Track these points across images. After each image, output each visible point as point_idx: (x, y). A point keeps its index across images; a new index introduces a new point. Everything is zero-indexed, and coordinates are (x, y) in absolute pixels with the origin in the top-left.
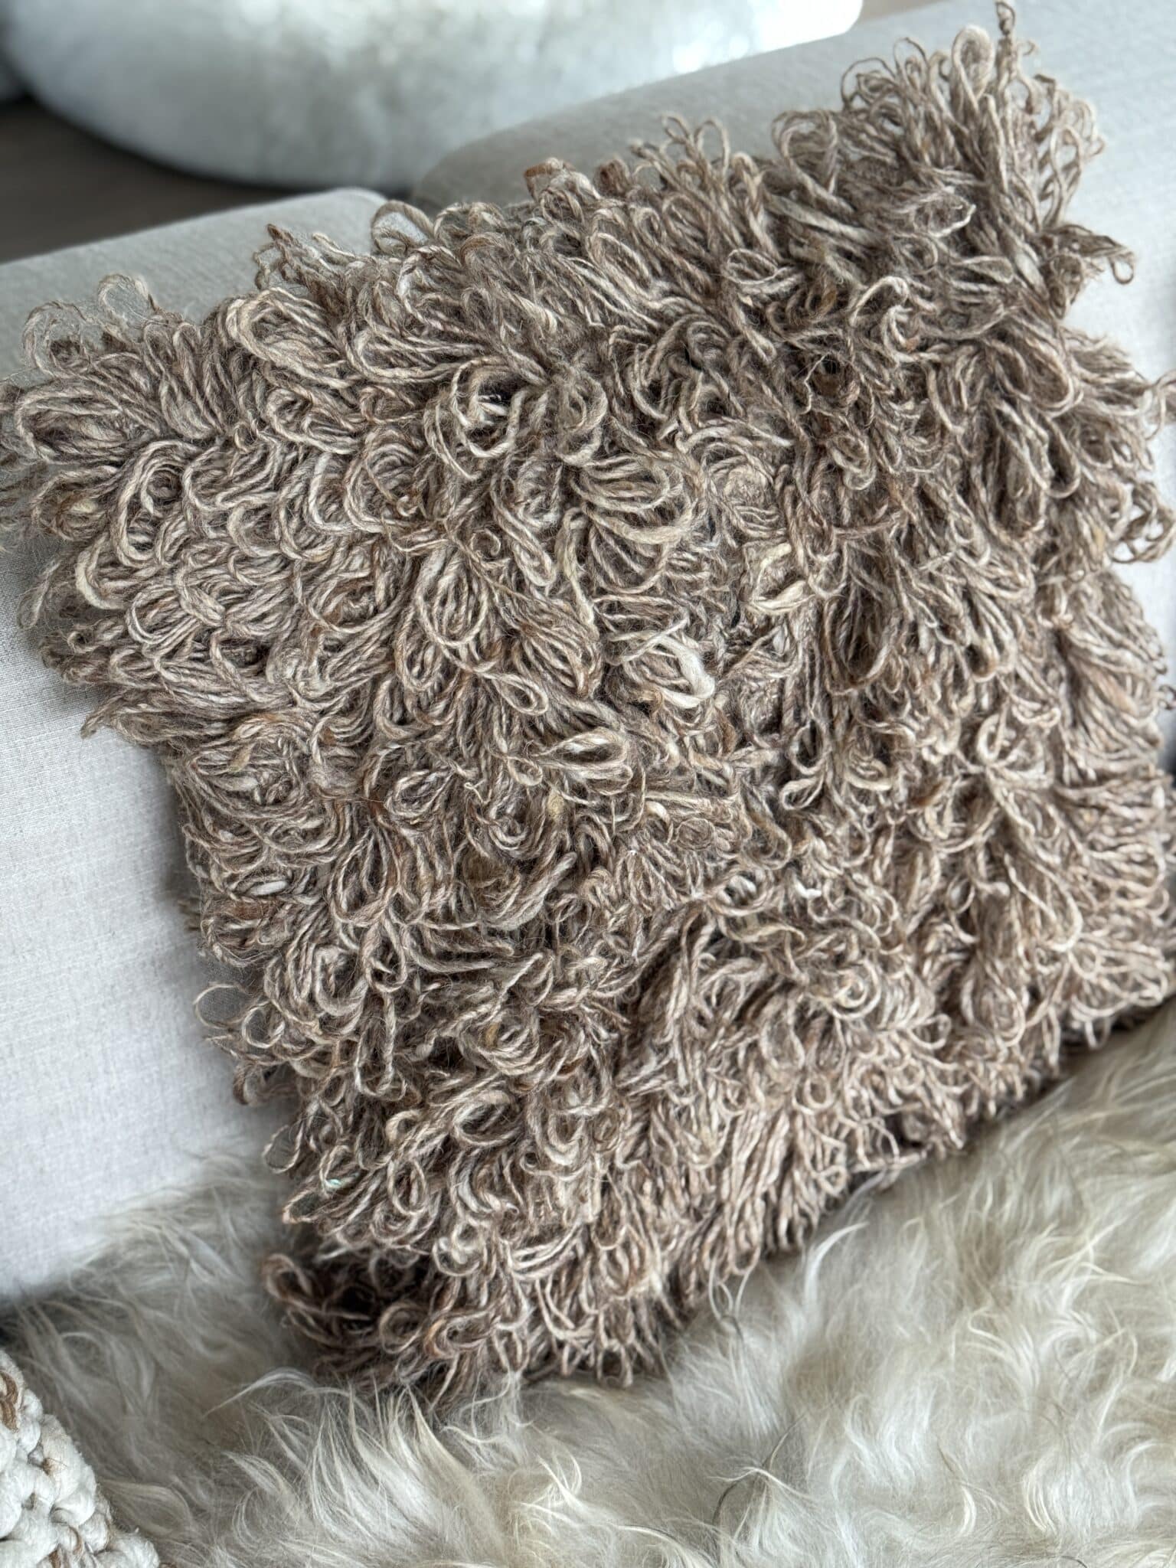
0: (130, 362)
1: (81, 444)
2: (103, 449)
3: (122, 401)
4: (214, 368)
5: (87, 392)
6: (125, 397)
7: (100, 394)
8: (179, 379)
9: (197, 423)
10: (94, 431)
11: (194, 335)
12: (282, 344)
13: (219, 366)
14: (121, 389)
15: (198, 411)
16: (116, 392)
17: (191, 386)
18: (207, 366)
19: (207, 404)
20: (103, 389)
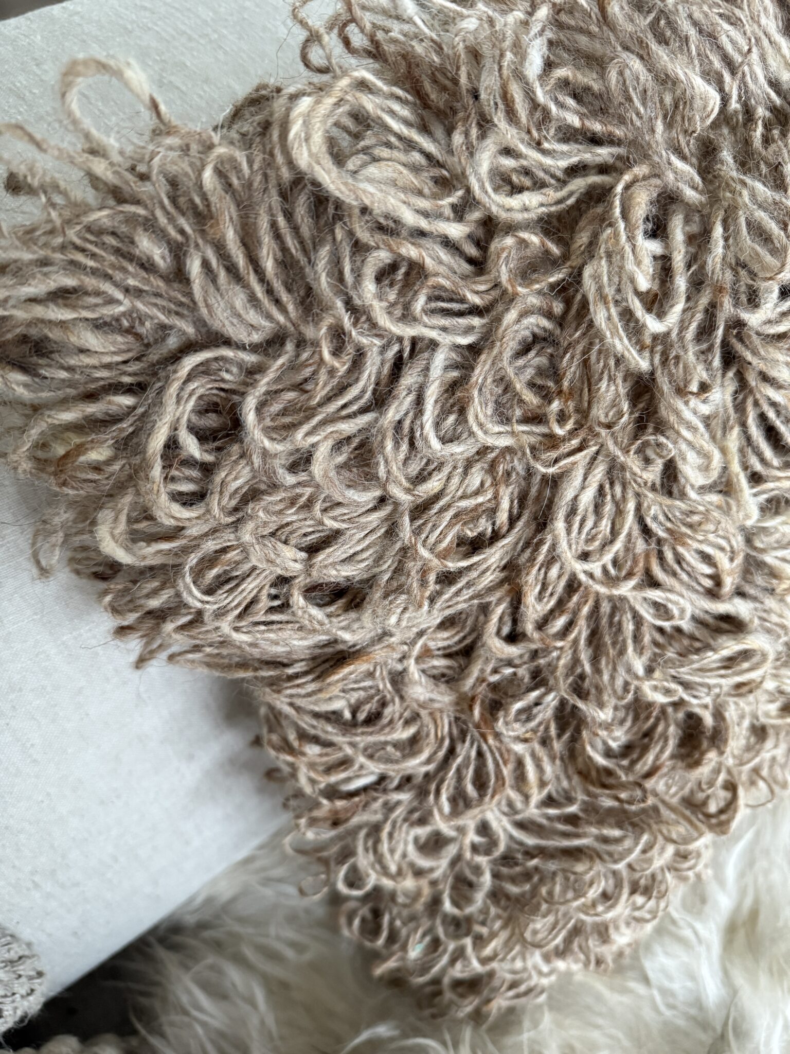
0: (131, 220)
1: (73, 361)
2: (108, 366)
3: (127, 290)
4: (274, 225)
5: (70, 282)
6: (131, 282)
7: (91, 282)
8: (220, 248)
9: (252, 316)
10: (91, 340)
11: (237, 169)
12: (373, 170)
13: (281, 221)
14: (124, 270)
15: (253, 299)
16: (118, 276)
17: (240, 260)
18: (264, 224)
19: (270, 291)
20: (94, 272)
